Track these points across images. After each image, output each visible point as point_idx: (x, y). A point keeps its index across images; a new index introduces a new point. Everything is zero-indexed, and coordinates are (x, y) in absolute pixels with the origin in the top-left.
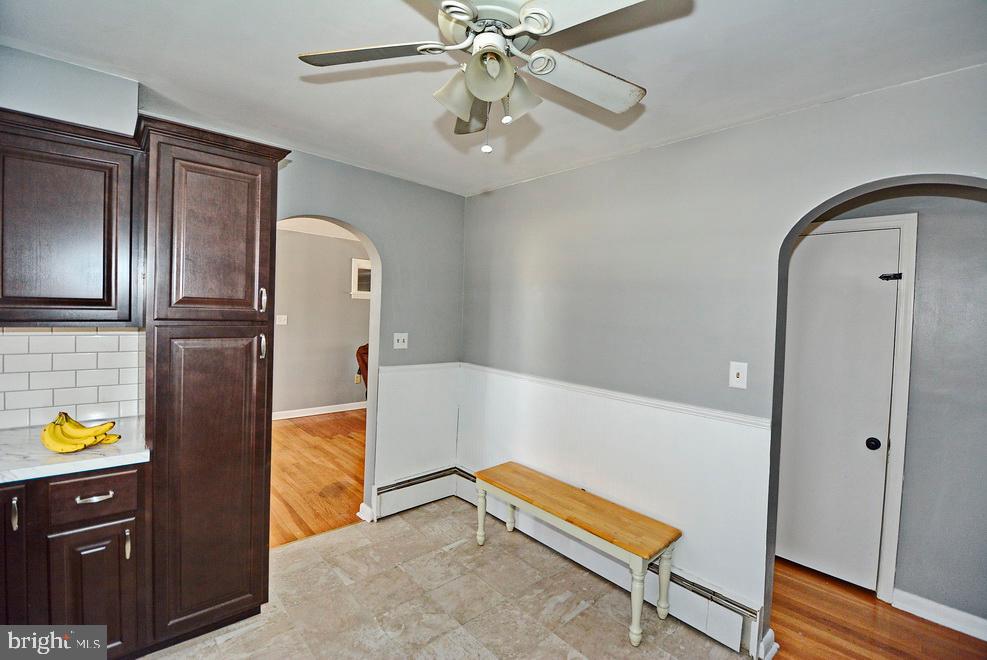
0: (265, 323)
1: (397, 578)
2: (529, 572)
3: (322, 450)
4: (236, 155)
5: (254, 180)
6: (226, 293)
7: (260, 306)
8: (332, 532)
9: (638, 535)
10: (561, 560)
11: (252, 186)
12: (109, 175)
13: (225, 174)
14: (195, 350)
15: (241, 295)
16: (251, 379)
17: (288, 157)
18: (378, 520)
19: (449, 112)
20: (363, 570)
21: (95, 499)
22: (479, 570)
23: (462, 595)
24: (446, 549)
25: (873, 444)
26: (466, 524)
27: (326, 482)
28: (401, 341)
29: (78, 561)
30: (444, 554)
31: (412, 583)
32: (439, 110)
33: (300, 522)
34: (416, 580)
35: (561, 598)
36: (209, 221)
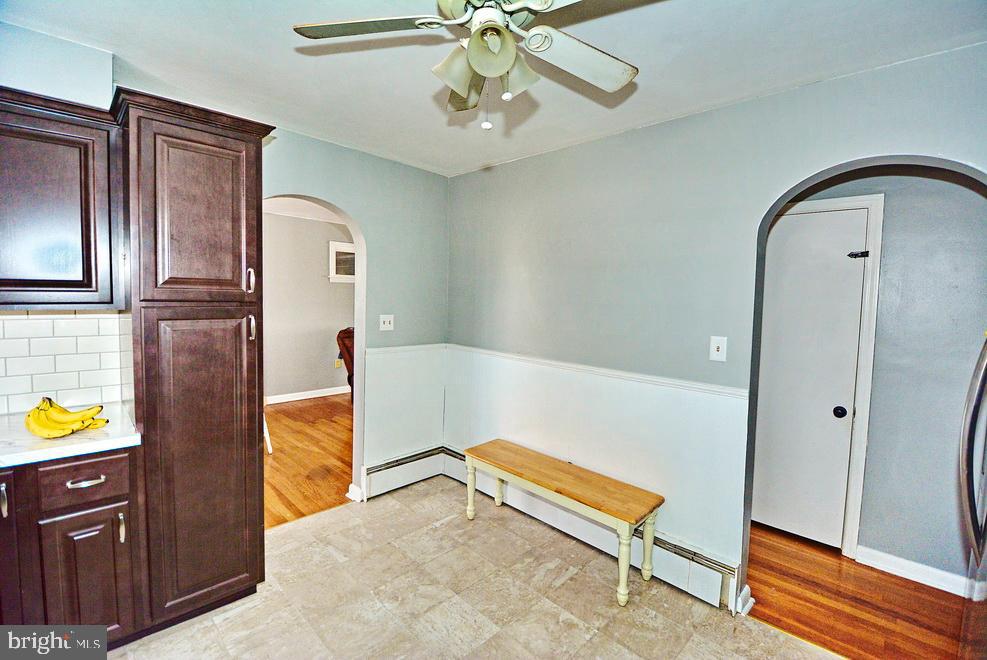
0: (253, 304)
1: (391, 554)
2: (519, 543)
3: (306, 434)
4: (219, 131)
5: (238, 157)
6: (214, 274)
7: (249, 287)
8: (322, 513)
9: (624, 502)
10: (548, 530)
11: (236, 163)
12: (84, 150)
13: (208, 150)
14: (183, 332)
15: (229, 276)
16: (241, 361)
17: (272, 133)
18: (368, 499)
19: (447, 87)
20: (356, 547)
21: (85, 484)
22: (471, 542)
23: (455, 567)
24: (438, 524)
25: (840, 412)
26: (456, 500)
27: (313, 464)
28: (387, 323)
29: (71, 546)
30: (436, 529)
31: (405, 558)
32: (438, 85)
33: (289, 505)
34: (410, 555)
35: (551, 566)
36: (194, 199)
